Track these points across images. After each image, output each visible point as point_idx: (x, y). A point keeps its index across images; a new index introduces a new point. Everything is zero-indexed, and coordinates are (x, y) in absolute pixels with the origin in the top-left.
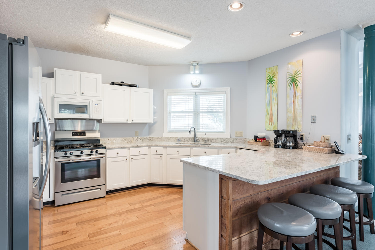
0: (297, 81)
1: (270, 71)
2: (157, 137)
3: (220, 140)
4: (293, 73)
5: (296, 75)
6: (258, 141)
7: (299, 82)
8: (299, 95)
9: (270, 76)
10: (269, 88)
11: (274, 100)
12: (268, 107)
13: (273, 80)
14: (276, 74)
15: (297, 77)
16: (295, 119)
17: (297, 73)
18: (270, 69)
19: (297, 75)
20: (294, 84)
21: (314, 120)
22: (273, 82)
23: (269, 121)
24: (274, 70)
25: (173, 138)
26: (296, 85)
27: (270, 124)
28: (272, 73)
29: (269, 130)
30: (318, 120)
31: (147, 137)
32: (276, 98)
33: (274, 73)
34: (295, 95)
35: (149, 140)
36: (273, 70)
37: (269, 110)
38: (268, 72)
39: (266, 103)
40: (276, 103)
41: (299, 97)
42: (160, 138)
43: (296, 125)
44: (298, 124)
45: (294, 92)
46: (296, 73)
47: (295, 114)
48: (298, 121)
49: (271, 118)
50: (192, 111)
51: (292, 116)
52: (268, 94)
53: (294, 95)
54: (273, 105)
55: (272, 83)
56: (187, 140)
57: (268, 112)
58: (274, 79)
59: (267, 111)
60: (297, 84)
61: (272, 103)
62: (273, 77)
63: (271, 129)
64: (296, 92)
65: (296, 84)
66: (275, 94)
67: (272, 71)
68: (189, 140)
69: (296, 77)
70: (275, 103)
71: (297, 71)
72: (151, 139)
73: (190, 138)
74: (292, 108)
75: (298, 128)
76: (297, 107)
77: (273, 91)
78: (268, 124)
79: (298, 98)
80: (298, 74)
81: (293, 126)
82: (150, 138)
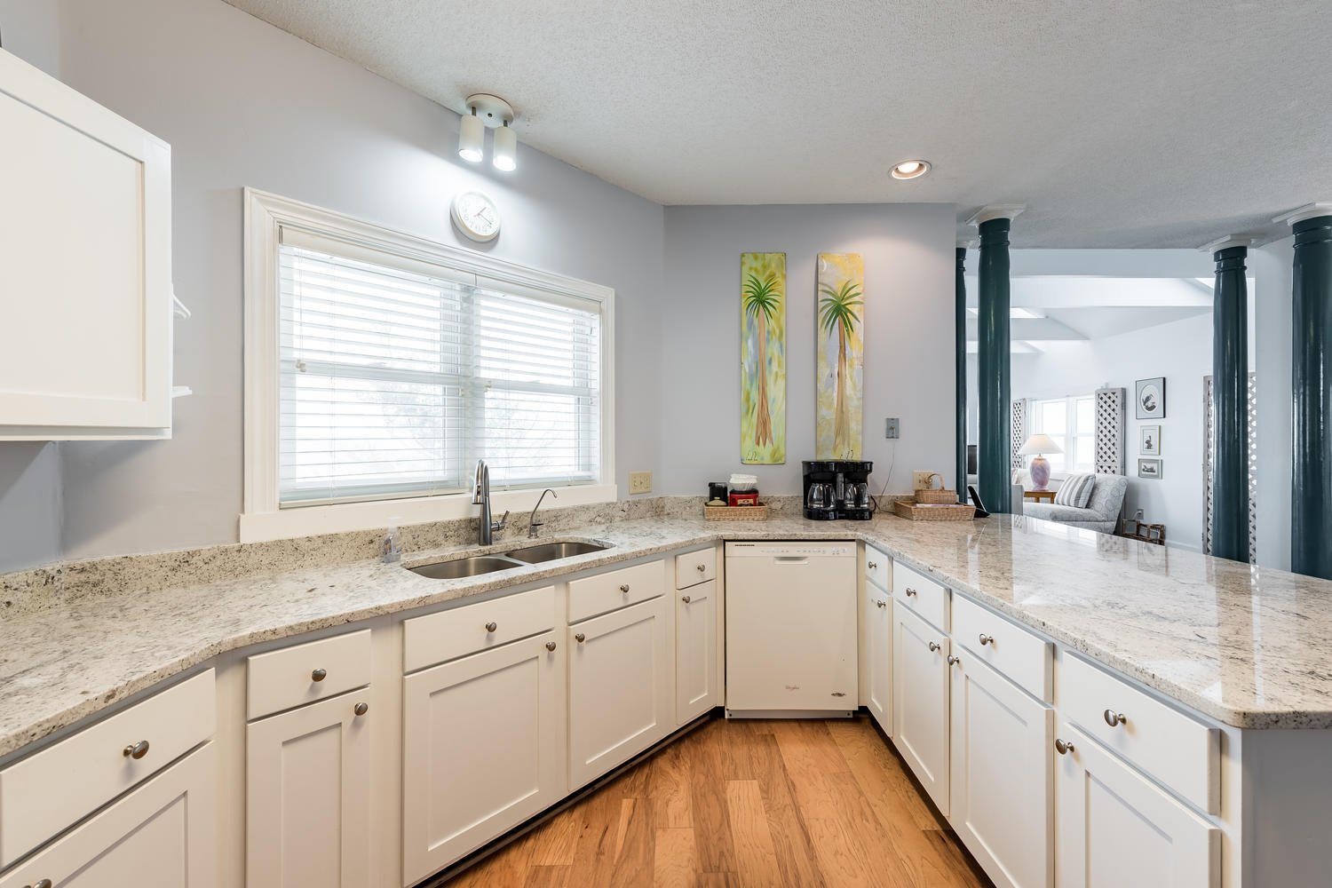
0: (849, 314)
1: (758, 265)
2: (180, 549)
3: (585, 517)
4: (839, 290)
5: (847, 295)
6: (741, 505)
7: (857, 319)
8: (854, 355)
9: (758, 282)
10: (756, 322)
11: (773, 363)
12: (751, 385)
13: (767, 296)
14: (779, 279)
15: (850, 303)
16: (841, 428)
17: (850, 289)
18: (756, 258)
19: (850, 297)
20: (841, 319)
21: (892, 429)
22: (768, 303)
23: (757, 433)
24: (773, 265)
25: (331, 539)
26: (846, 326)
27: (758, 444)
28: (764, 272)
29: (756, 462)
30: (903, 428)
31: (51, 567)
32: (779, 357)
33: (772, 276)
34: (845, 354)
35: (67, 595)
36: (769, 265)
37: (755, 396)
38: (751, 269)
39: (745, 370)
40: (780, 373)
41: (856, 362)
42: (206, 555)
43: (844, 444)
44: (851, 442)
45: (841, 347)
46: (846, 290)
47: (842, 411)
48: (851, 433)
49: (764, 423)
50: (437, 369)
51: (834, 417)
52: (750, 342)
53: (840, 356)
54: (770, 380)
55: (765, 306)
56: (430, 536)
57: (751, 402)
58: (771, 295)
59: (748, 399)
60: (850, 323)
61: (767, 373)
62: (769, 288)
63: (762, 459)
64: (848, 348)
65: (847, 324)
66: (777, 345)
67: (765, 267)
68: (441, 539)
69: (848, 301)
70: (777, 373)
71: (850, 286)
72: (95, 577)
73: (447, 525)
74: (835, 394)
75: (851, 453)
76: (849, 390)
77: (769, 332)
78: (749, 442)
79: (851, 366)
80: (851, 292)
81: (835, 449)
82: (83, 577)
